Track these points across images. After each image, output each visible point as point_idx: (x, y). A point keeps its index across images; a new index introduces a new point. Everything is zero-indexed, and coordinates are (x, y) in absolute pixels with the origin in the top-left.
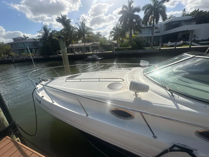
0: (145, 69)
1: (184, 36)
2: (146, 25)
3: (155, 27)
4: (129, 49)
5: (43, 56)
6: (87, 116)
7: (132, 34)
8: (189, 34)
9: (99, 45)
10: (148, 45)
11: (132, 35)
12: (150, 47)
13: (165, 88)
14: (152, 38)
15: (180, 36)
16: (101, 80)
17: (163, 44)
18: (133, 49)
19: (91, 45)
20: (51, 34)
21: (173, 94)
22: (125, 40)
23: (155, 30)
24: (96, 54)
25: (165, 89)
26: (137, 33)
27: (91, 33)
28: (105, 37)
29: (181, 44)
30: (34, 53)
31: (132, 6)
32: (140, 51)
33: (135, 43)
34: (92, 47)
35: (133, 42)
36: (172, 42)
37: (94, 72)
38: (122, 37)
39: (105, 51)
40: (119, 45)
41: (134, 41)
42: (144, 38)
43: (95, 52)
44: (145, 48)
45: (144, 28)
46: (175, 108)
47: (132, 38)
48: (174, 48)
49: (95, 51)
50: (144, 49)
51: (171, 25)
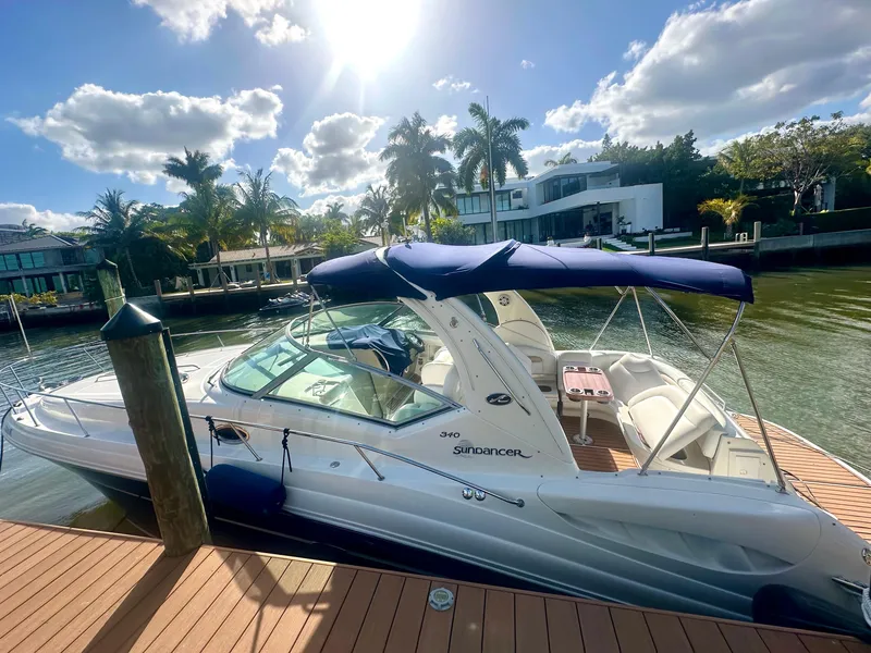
1: (598, 219)
3: (512, 193)
5: (97, 304)
8: (610, 214)
15: (587, 218)
19: (298, 253)
20: (135, 219)
27: (288, 216)
30: (62, 292)
31: (423, 133)
45: (464, 196)
51: (556, 188)
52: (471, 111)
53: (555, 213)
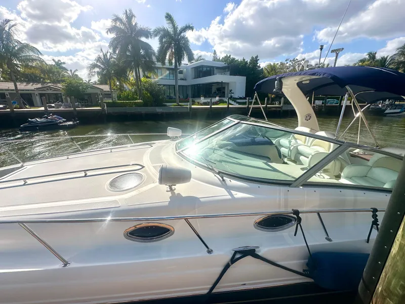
0: (179, 143)
1: (219, 90)
2: (164, 63)
3: (178, 71)
4: (137, 105)
6: (65, 265)
7: (140, 76)
8: (224, 88)
9: (63, 92)
10: (171, 100)
11: (140, 79)
12: (175, 104)
13: (212, 170)
14: (177, 88)
15: (214, 89)
16: (89, 173)
17: (194, 99)
18: (145, 104)
19: (37, 89)
21: (224, 178)
22: (128, 87)
23: (180, 76)
24: (54, 113)
25: (213, 173)
26: (149, 75)
27: (33, 60)
28: (77, 75)
29: (218, 102)
31: (134, 24)
32: (159, 110)
33: (149, 94)
34: (41, 95)
35: (145, 92)
36: (205, 97)
37: (66, 157)
38: (118, 80)
39: (82, 106)
40: (115, 95)
41: (147, 89)
42: (162, 87)
43: (53, 107)
44: (168, 104)
45: (160, 68)
46: (229, 197)
47: (141, 84)
48: (209, 106)
49: (53, 105)
50: (166, 106)
51: (200, 71)
52: (166, 17)
53: (200, 84)
